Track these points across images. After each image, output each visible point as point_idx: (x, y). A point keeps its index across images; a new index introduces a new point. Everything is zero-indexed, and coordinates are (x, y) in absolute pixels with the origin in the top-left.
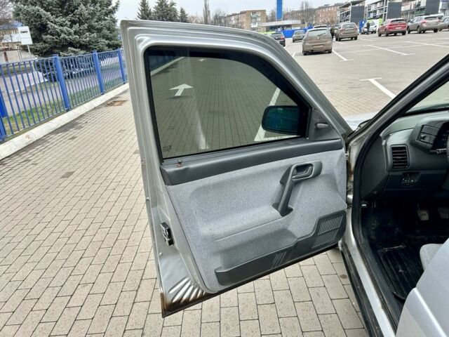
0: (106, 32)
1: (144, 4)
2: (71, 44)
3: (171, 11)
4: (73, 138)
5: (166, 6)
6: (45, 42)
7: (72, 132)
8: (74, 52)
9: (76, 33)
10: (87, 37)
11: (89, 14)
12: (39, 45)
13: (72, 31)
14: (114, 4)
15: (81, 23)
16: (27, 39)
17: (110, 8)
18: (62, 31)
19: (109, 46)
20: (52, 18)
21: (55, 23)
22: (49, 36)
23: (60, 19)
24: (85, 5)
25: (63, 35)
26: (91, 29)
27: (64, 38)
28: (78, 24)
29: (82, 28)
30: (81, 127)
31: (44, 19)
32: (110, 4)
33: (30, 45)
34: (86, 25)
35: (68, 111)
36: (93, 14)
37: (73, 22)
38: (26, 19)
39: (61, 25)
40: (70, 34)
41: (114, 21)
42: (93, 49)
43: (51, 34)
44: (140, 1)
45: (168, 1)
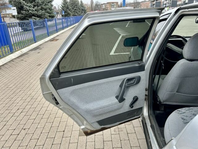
0: (49, 10)
2: (34, 15)
3: (76, 1)
4: (39, 53)
6: (22, 14)
7: (38, 51)
8: (35, 19)
9: (36, 10)
10: (40, 12)
11: (41, 2)
12: (20, 15)
13: (34, 10)
15: (38, 6)
16: (15, 13)
18: (30, 10)
19: (50, 16)
20: (26, 4)
21: (27, 6)
23: (29, 4)
25: (30, 11)
26: (42, 9)
27: (31, 13)
28: (36, 7)
29: (38, 8)
30: (41, 49)
31: (22, 4)
33: (16, 15)
34: (40, 7)
35: (35, 42)
36: (43, 2)
37: (35, 6)
38: (14, 4)
39: (29, 7)
40: (33, 11)
41: (52, 6)
42: (43, 18)
43: (25, 11)
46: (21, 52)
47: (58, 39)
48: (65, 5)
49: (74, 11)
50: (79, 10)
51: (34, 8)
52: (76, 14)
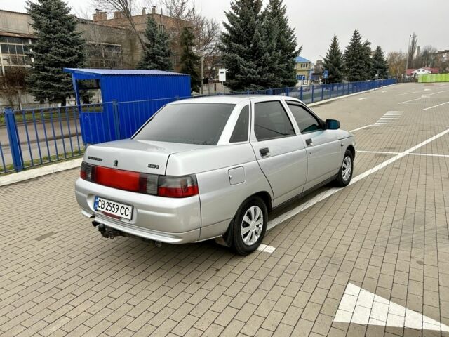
0: (285, 72)
1: (334, 45)
2: (255, 81)
3: (363, 50)
5: (359, 46)
6: (237, 80)
8: (255, 87)
9: (259, 73)
10: (266, 77)
11: (272, 59)
12: (232, 82)
14: (297, 49)
15: (264, 66)
16: (222, 78)
17: (294, 52)
18: (249, 72)
19: (284, 83)
20: (244, 62)
21: (246, 66)
22: (239, 76)
23: (250, 63)
24: (269, 52)
25: (249, 75)
26: (271, 70)
27: (249, 77)
28: (261, 67)
29: (264, 69)
31: (239, 63)
32: (294, 49)
34: (267, 68)
36: (274, 60)
37: (259, 65)
39: (250, 68)
40: (254, 74)
41: (294, 63)
42: (270, 85)
43: (242, 74)
44: (331, 42)
45: (363, 41)
48: (333, 59)
49: (354, 72)
50: (367, 69)
51: (256, 69)
52: (358, 77)
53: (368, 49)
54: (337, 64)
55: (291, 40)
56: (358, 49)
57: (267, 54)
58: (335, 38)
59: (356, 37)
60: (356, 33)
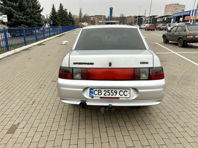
0: (37, 19)
1: (53, 9)
2: (23, 23)
3: (65, 12)
5: (63, 10)
6: (12, 21)
7: (28, 51)
8: (24, 26)
9: (25, 19)
10: (29, 21)
11: (31, 12)
12: (9, 22)
14: (41, 9)
16: (5, 20)
17: (39, 10)
18: (19, 18)
19: (38, 25)
20: (16, 12)
21: (17, 14)
22: (14, 19)
23: (19, 13)
24: (29, 8)
25: (20, 19)
26: (31, 18)
27: (20, 21)
28: (26, 16)
29: (27, 17)
30: (31, 50)
31: (12, 13)
32: (39, 8)
33: (6, 22)
34: (29, 16)
35: (26, 45)
36: (32, 12)
38: (5, 12)
39: (19, 15)
40: (23, 19)
41: (41, 15)
42: (31, 26)
44: (52, 7)
45: (64, 9)
46: (15, 51)
47: (44, 44)
48: (53, 15)
49: (62, 22)
50: (67, 21)
51: (23, 16)
52: (64, 24)
53: (67, 12)
54: (56, 18)
55: (37, 3)
56: (62, 12)
57: (28, 9)
58: (53, 6)
59: (61, 6)
60: (61, 4)
